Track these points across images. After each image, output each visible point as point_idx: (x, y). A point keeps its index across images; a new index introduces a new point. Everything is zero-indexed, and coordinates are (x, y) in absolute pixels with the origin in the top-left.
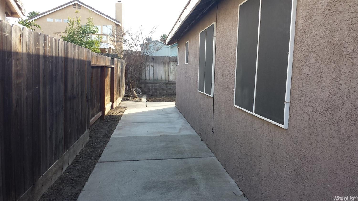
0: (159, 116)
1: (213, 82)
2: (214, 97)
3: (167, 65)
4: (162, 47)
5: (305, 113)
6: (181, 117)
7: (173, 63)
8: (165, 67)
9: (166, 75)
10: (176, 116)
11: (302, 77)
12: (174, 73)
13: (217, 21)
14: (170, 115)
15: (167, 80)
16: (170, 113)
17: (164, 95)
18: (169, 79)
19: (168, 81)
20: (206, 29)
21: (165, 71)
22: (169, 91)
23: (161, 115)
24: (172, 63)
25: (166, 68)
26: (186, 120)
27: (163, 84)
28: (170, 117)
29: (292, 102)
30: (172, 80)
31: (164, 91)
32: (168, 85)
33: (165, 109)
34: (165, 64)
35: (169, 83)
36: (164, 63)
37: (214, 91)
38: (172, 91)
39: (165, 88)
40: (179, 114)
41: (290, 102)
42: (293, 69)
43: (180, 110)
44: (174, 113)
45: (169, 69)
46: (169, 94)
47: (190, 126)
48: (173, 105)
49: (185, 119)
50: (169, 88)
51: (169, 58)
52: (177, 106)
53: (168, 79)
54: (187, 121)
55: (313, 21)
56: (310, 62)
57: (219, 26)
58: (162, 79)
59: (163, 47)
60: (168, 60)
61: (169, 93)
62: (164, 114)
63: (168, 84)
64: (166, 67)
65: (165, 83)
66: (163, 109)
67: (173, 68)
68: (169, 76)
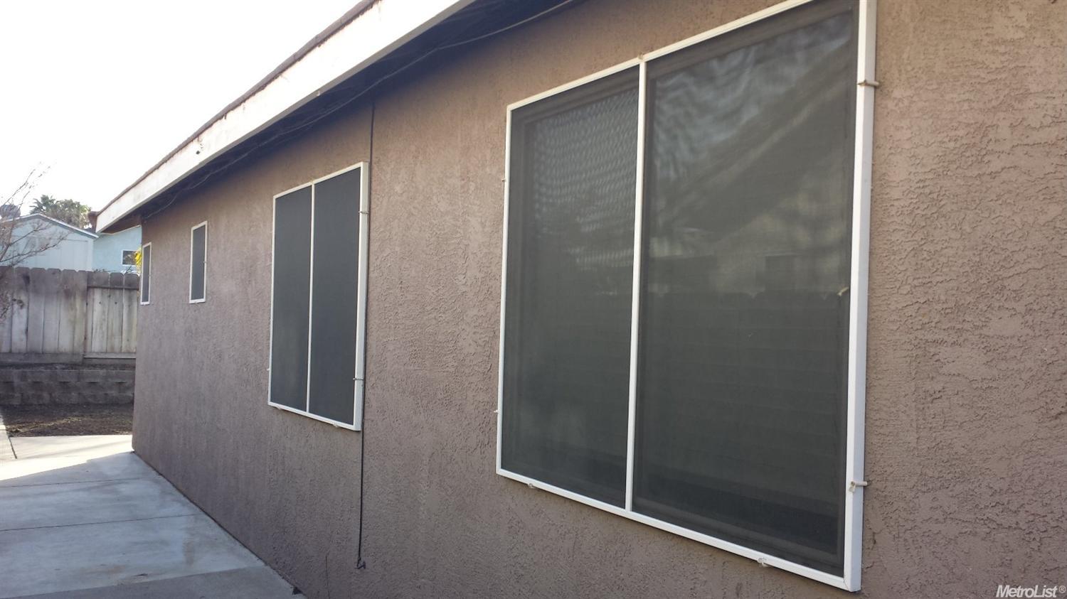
0: (82, 494)
1: (359, 373)
2: (366, 432)
3: (78, 303)
4: (63, 239)
5: (975, 534)
6: (170, 494)
7: (102, 294)
8: (72, 307)
9: (74, 335)
10: (147, 489)
11: (940, 388)
12: (104, 328)
13: (374, 159)
14: (125, 489)
15: (78, 354)
16: (120, 482)
17: (71, 408)
18: (88, 350)
19: (84, 355)
20: (312, 183)
21: (73, 323)
22: (87, 392)
23: (89, 489)
24: (97, 296)
25: (78, 312)
26: (192, 504)
27: (64, 367)
28: (128, 498)
29: (875, 485)
30: (97, 353)
31: (70, 393)
32: (85, 371)
33: (92, 464)
34: (72, 298)
35: (88, 362)
36: (68, 294)
37: (366, 409)
38: (101, 393)
39: (73, 381)
40: (157, 482)
41: (866, 483)
42: (872, 353)
43: (160, 468)
44: (135, 479)
45: (86, 315)
46: (88, 404)
47: (218, 530)
48: (121, 444)
49: (187, 501)
50: (88, 381)
51: (89, 276)
52: (139, 451)
53: (81, 351)
54: (198, 509)
55: (993, 175)
56: (985, 331)
57: (388, 176)
58: (62, 350)
59: (69, 237)
60: (83, 284)
61: (90, 400)
62: (98, 487)
63: (81, 366)
64: (78, 306)
65: (73, 366)
66: (85, 464)
67: (104, 312)
68: (85, 338)
